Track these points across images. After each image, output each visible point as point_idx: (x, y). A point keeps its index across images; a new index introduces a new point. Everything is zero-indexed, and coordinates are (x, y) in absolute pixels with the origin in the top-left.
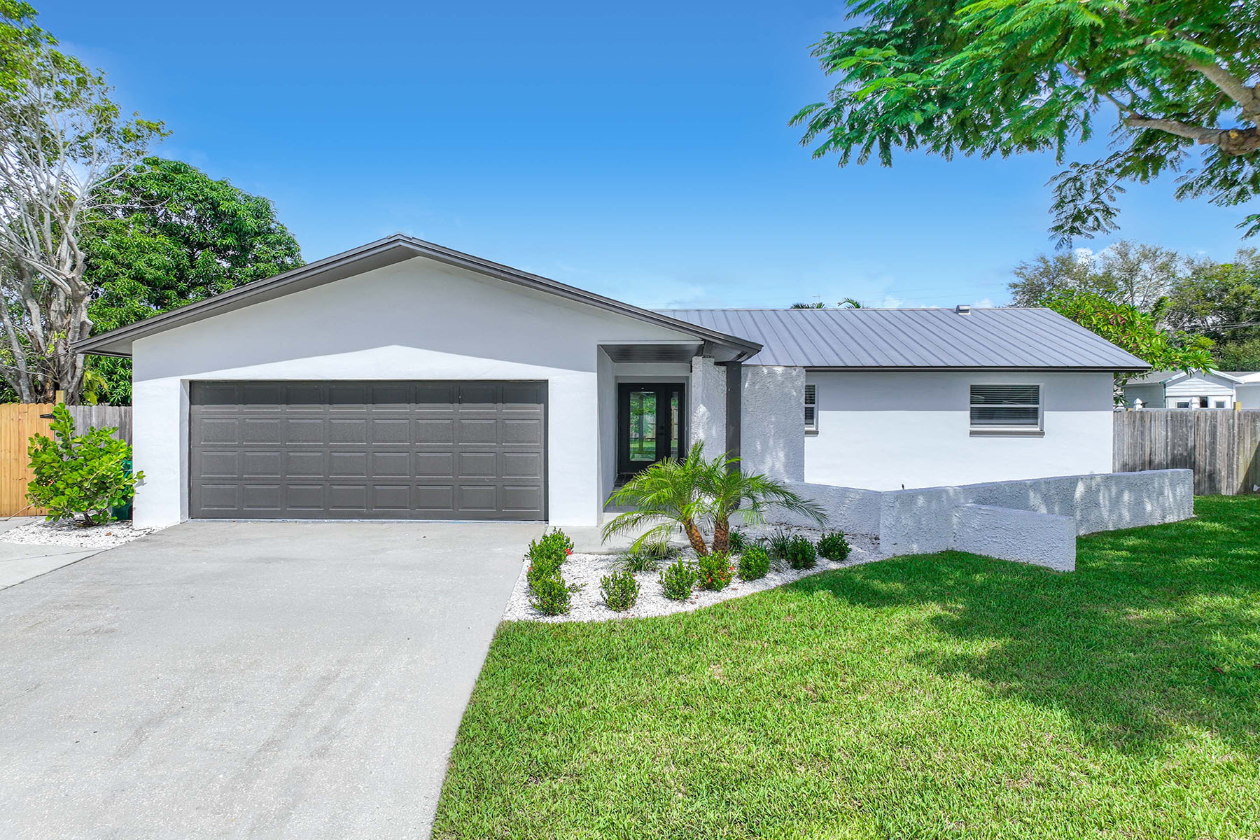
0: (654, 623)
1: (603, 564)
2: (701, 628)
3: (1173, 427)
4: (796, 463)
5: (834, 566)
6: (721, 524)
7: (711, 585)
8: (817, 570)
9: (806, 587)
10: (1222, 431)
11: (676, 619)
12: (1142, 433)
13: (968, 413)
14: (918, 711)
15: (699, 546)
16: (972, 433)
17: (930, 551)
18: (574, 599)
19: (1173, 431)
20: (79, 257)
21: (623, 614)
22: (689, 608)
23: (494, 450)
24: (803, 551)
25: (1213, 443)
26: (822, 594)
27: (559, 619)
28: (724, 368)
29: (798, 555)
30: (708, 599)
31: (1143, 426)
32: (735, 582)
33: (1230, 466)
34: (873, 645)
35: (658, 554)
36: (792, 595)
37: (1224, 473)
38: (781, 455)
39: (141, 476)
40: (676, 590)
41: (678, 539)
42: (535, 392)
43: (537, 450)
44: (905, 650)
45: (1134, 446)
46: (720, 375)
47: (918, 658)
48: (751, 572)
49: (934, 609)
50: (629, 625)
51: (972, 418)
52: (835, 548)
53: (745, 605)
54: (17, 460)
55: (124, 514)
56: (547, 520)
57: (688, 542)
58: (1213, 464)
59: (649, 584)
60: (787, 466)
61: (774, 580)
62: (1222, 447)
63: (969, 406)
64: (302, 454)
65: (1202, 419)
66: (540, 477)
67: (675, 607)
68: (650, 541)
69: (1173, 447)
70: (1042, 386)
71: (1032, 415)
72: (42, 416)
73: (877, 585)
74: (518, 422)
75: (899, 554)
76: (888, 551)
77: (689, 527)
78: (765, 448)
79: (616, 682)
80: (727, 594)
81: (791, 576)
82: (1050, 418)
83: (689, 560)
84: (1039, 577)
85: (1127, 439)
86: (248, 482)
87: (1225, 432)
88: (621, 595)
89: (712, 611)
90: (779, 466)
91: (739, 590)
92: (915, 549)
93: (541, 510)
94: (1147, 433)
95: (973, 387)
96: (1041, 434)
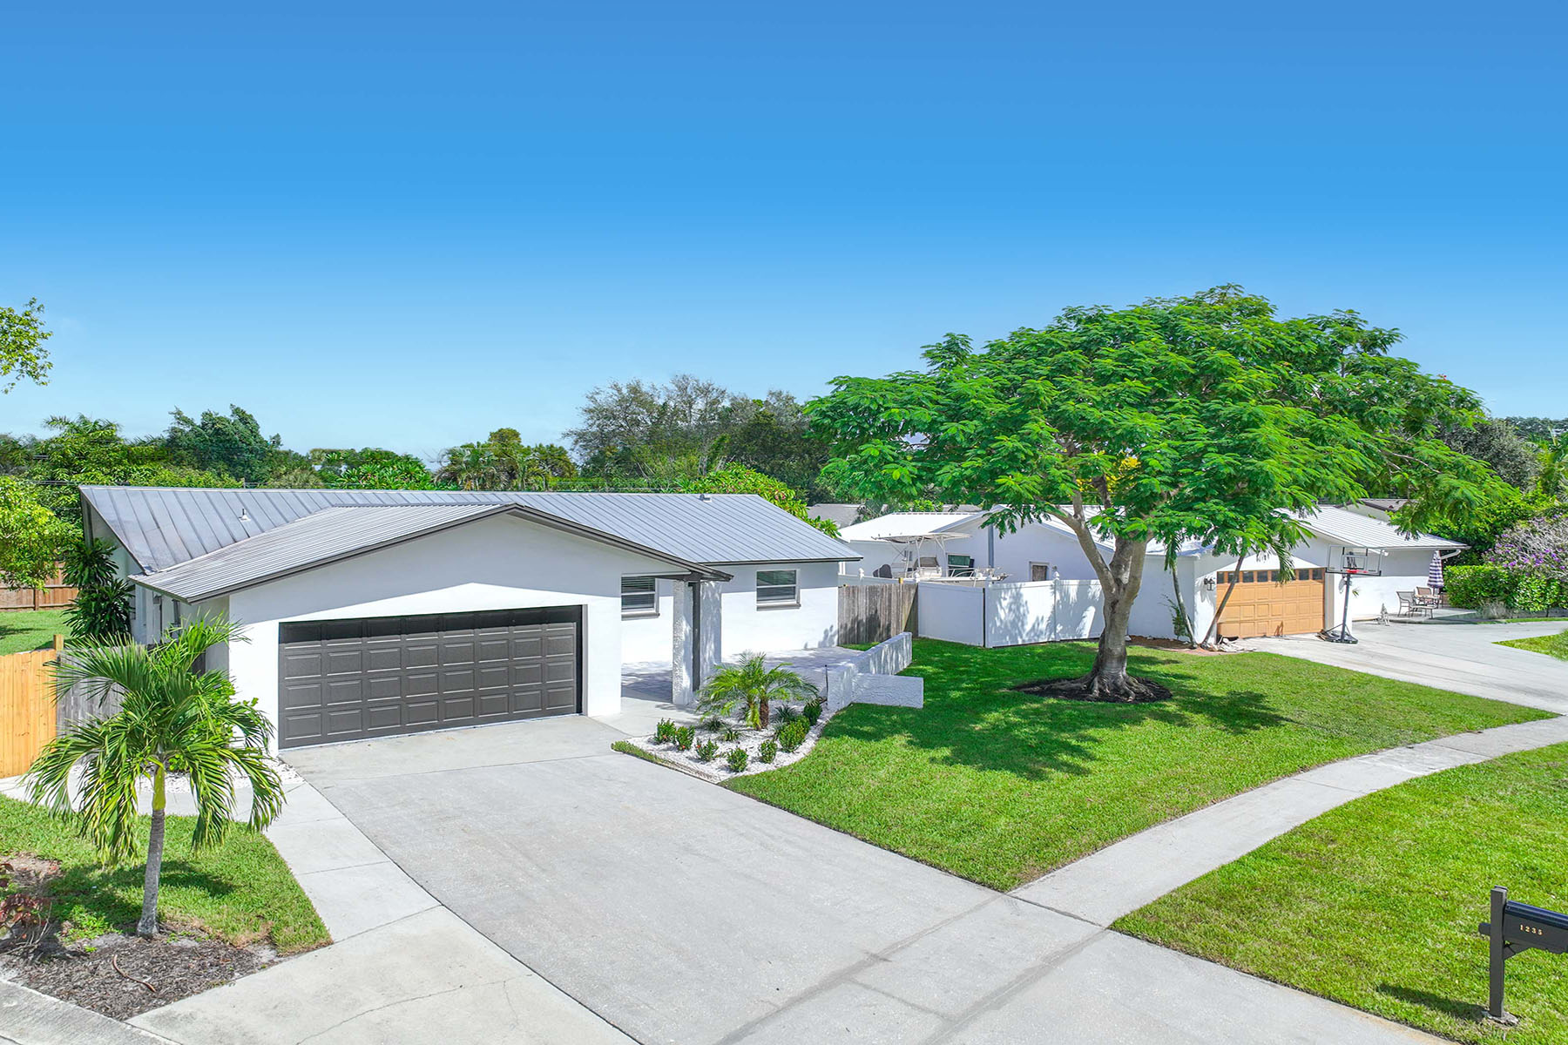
3: (870, 596)
10: (894, 598)
12: (854, 602)
13: (756, 593)
16: (759, 608)
23: (539, 661)
25: (890, 606)
28: (692, 588)
31: (854, 597)
33: (898, 621)
37: (895, 627)
43: (571, 658)
45: (849, 611)
46: (690, 592)
51: (758, 596)
56: (578, 712)
58: (889, 621)
62: (894, 608)
63: (756, 588)
64: (382, 680)
65: (884, 589)
66: (573, 680)
69: (869, 611)
70: (798, 570)
71: (791, 592)
74: (557, 638)
82: (805, 594)
85: (845, 606)
86: (332, 710)
87: (896, 598)
93: (574, 706)
94: (856, 601)
95: (758, 573)
96: (798, 606)
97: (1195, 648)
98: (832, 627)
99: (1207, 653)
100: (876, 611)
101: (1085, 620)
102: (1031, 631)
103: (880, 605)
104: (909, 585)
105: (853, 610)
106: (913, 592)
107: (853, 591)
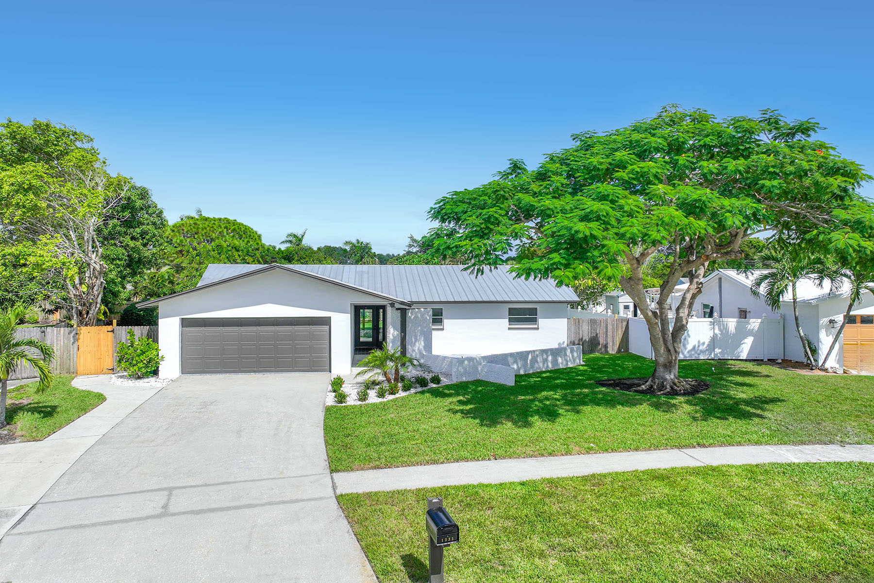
0: (374, 404)
1: (354, 388)
2: (388, 405)
3: (591, 325)
4: (428, 346)
5: (434, 386)
6: (397, 371)
7: (392, 393)
8: (429, 387)
9: (423, 393)
10: (610, 327)
11: (381, 403)
12: (579, 328)
13: (507, 320)
14: (446, 421)
15: (389, 380)
16: (509, 329)
17: (470, 380)
18: (348, 399)
19: (591, 327)
20: (99, 252)
21: (364, 403)
22: (385, 400)
23: (309, 344)
24: (424, 382)
25: (607, 332)
26: (428, 395)
27: (344, 404)
28: (400, 311)
29: (422, 382)
30: (391, 397)
31: (579, 325)
32: (400, 392)
33: (613, 341)
34: (439, 407)
35: (374, 383)
36: (418, 395)
37: (611, 344)
38: (423, 343)
39: (163, 357)
40: (381, 395)
41: (381, 378)
42: (326, 321)
43: (326, 344)
44: (446, 408)
45: (575, 333)
46: (398, 313)
47: (449, 410)
48: (406, 388)
49: (461, 398)
50: (366, 405)
51: (509, 321)
52: (436, 380)
53: (403, 398)
54: (97, 350)
55: (155, 373)
56: (330, 372)
57: (385, 379)
58: (606, 340)
59: (372, 394)
60: (425, 347)
61: (413, 391)
62: (610, 333)
63: (508, 316)
65: (602, 321)
66: (327, 355)
67: (381, 400)
68: (372, 379)
69: (591, 334)
70: (538, 308)
71: (534, 320)
72: (108, 331)
73: (447, 391)
74: (318, 333)
75: (458, 381)
76: (455, 380)
77: (385, 374)
78: (416, 340)
79: (364, 418)
80: (397, 395)
81: (420, 389)
82: (542, 322)
83: (386, 385)
84: (501, 387)
85: (573, 330)
87: (611, 327)
88: (363, 397)
89: (392, 401)
90: (421, 347)
91: (401, 394)
92: (464, 379)
93: (328, 368)
94: (581, 328)
95: (509, 308)
96: (538, 329)
97: (813, 370)
98: (564, 342)
99: (823, 373)
100: (597, 335)
101: (743, 346)
102: (691, 350)
103: (601, 332)
104: (622, 319)
105: (579, 333)
106: (625, 324)
107: (579, 321)
